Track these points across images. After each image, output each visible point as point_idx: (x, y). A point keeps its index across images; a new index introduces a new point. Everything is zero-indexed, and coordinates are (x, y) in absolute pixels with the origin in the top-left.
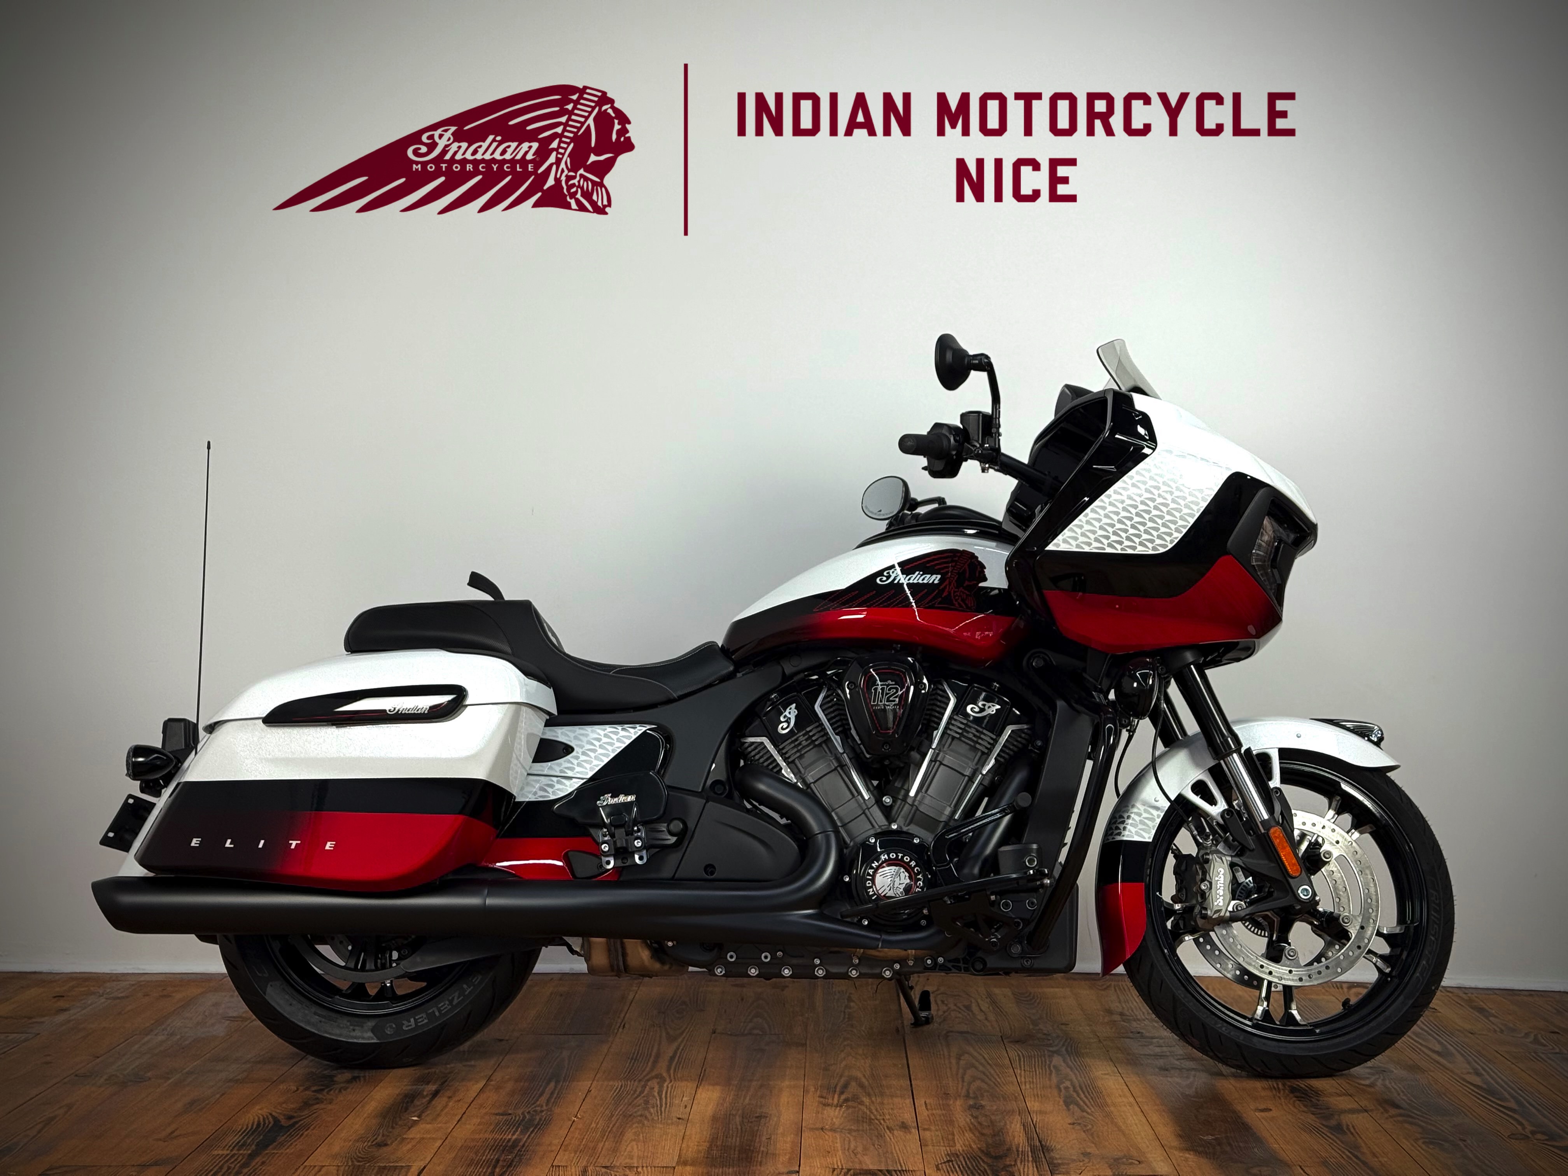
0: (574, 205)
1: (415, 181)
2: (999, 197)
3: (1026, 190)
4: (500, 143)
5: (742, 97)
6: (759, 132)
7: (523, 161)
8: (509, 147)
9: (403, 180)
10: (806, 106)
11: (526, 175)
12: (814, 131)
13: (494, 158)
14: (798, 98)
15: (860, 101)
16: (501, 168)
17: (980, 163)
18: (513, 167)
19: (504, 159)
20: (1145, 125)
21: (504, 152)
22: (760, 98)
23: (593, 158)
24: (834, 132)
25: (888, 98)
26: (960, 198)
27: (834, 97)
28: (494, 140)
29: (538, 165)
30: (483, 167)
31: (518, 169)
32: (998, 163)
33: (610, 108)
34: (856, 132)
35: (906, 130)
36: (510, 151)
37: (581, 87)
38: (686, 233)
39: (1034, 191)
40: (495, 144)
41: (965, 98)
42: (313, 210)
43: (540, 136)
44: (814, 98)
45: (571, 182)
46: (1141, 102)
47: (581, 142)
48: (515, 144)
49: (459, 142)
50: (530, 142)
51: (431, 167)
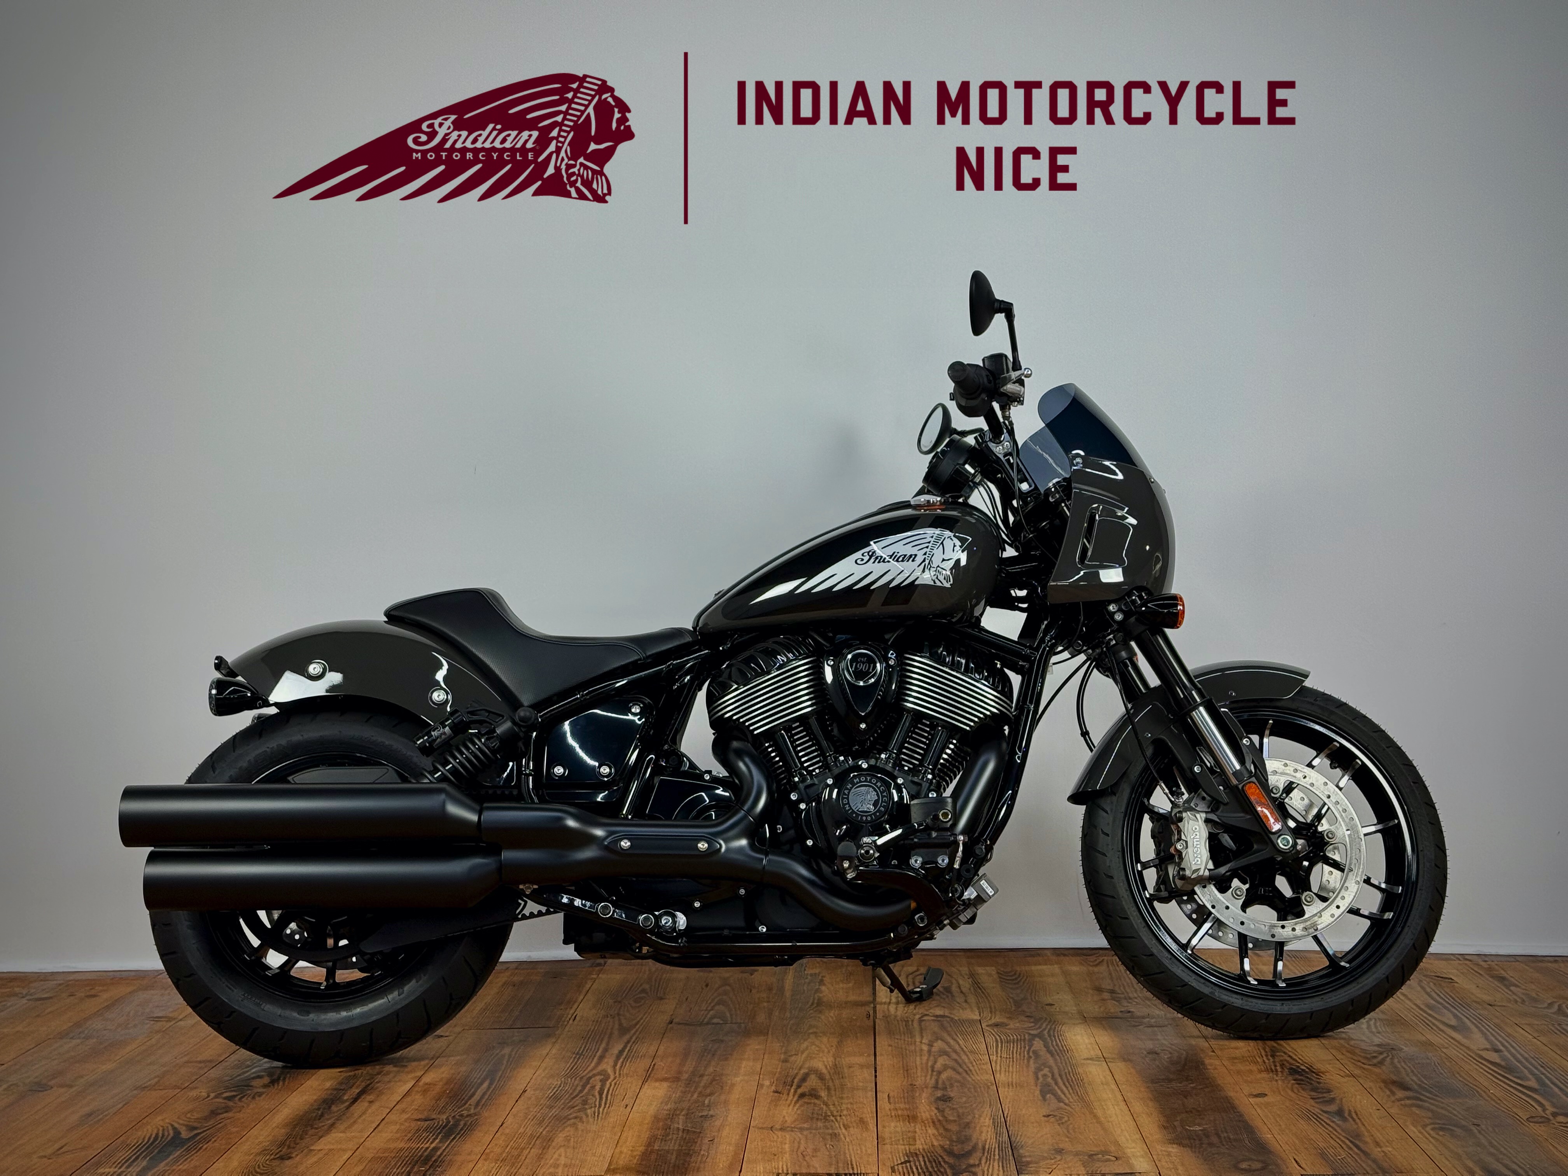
0: (573, 193)
1: (415, 170)
2: (998, 186)
3: (1026, 179)
4: (500, 132)
5: (742, 86)
6: (759, 120)
7: (523, 150)
8: (509, 135)
9: (403, 169)
10: (806, 95)
11: (525, 164)
12: (814, 119)
13: (493, 147)
14: (798, 86)
15: (860, 89)
16: (500, 157)
17: (980, 151)
18: (513, 156)
19: (504, 148)
20: (1145, 113)
21: (504, 141)
22: (760, 86)
23: (593, 147)
24: (834, 120)
25: (888, 87)
26: (960, 186)
27: (834, 86)
28: (494, 129)
29: (538, 154)
30: (483, 156)
31: (518, 158)
32: (998, 152)
33: (610, 96)
34: (856, 120)
35: (906, 119)
36: (510, 139)
37: (581, 76)
38: (686, 222)
39: (1034, 179)
40: (495, 133)
41: (965, 86)
42: (312, 199)
44: (814, 87)
45: (571, 171)
46: (1142, 90)
47: (581, 130)
49: (459, 131)
50: (530, 131)
51: (431, 156)
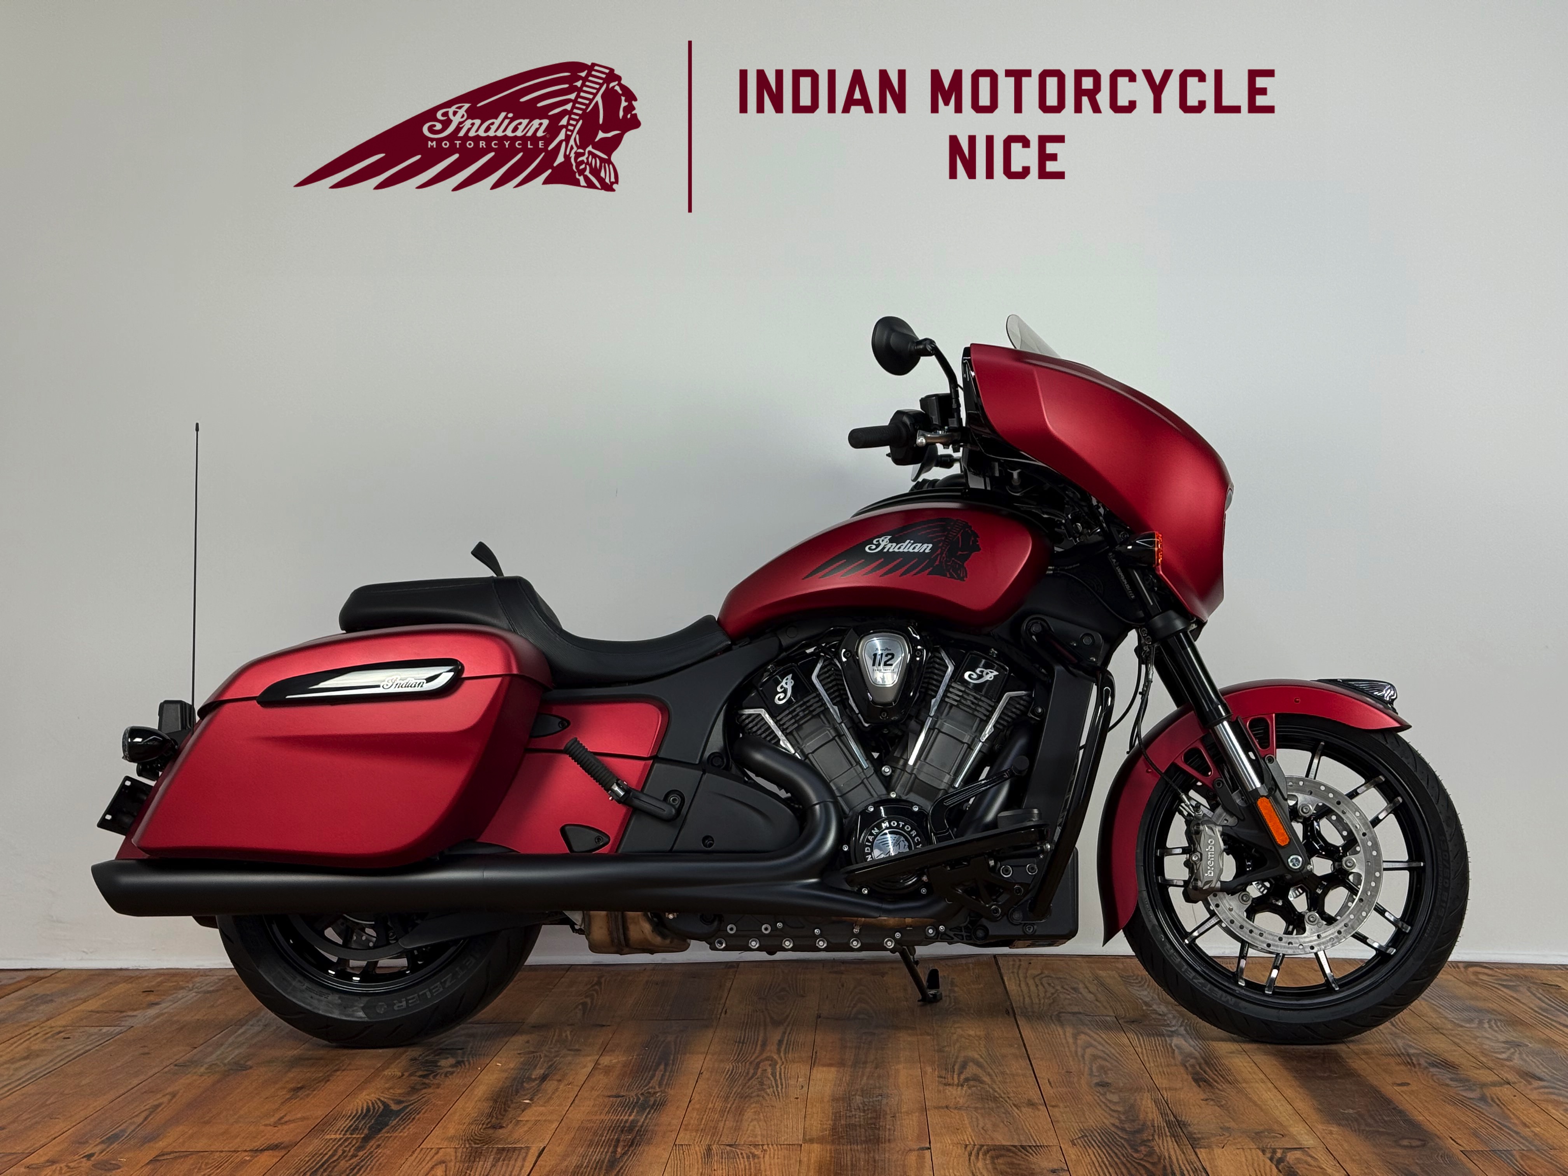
0: (583, 183)
1: (431, 158)
2: (990, 175)
3: (1016, 167)
4: (512, 120)
5: (743, 74)
6: (760, 109)
7: (534, 138)
8: (520, 124)
9: (419, 157)
10: (805, 83)
11: (536, 152)
12: (813, 107)
13: (506, 135)
14: (797, 75)
15: (857, 78)
16: (512, 145)
17: (972, 140)
18: (524, 144)
19: (516, 136)
20: (1130, 102)
21: (515, 129)
22: (761, 74)
23: (601, 135)
24: (832, 109)
25: (884, 75)
26: (953, 175)
27: (832, 74)
28: (506, 117)
29: (548, 141)
30: (495, 144)
31: (529, 146)
32: (990, 140)
33: (617, 85)
34: (853, 108)
35: (901, 108)
36: (521, 128)
37: (590, 64)
38: (690, 210)
39: (1024, 168)
40: (507, 121)
41: (958, 74)
42: (332, 187)
43: (550, 113)
44: (813, 75)
45: (580, 159)
46: (1127, 79)
47: (589, 118)
48: (526, 121)
49: (472, 119)
50: (540, 119)
51: (446, 144)
